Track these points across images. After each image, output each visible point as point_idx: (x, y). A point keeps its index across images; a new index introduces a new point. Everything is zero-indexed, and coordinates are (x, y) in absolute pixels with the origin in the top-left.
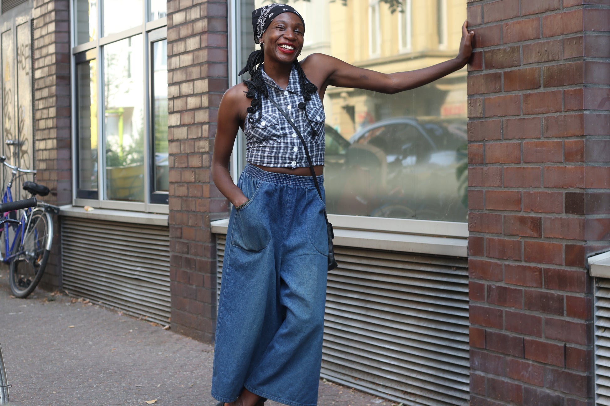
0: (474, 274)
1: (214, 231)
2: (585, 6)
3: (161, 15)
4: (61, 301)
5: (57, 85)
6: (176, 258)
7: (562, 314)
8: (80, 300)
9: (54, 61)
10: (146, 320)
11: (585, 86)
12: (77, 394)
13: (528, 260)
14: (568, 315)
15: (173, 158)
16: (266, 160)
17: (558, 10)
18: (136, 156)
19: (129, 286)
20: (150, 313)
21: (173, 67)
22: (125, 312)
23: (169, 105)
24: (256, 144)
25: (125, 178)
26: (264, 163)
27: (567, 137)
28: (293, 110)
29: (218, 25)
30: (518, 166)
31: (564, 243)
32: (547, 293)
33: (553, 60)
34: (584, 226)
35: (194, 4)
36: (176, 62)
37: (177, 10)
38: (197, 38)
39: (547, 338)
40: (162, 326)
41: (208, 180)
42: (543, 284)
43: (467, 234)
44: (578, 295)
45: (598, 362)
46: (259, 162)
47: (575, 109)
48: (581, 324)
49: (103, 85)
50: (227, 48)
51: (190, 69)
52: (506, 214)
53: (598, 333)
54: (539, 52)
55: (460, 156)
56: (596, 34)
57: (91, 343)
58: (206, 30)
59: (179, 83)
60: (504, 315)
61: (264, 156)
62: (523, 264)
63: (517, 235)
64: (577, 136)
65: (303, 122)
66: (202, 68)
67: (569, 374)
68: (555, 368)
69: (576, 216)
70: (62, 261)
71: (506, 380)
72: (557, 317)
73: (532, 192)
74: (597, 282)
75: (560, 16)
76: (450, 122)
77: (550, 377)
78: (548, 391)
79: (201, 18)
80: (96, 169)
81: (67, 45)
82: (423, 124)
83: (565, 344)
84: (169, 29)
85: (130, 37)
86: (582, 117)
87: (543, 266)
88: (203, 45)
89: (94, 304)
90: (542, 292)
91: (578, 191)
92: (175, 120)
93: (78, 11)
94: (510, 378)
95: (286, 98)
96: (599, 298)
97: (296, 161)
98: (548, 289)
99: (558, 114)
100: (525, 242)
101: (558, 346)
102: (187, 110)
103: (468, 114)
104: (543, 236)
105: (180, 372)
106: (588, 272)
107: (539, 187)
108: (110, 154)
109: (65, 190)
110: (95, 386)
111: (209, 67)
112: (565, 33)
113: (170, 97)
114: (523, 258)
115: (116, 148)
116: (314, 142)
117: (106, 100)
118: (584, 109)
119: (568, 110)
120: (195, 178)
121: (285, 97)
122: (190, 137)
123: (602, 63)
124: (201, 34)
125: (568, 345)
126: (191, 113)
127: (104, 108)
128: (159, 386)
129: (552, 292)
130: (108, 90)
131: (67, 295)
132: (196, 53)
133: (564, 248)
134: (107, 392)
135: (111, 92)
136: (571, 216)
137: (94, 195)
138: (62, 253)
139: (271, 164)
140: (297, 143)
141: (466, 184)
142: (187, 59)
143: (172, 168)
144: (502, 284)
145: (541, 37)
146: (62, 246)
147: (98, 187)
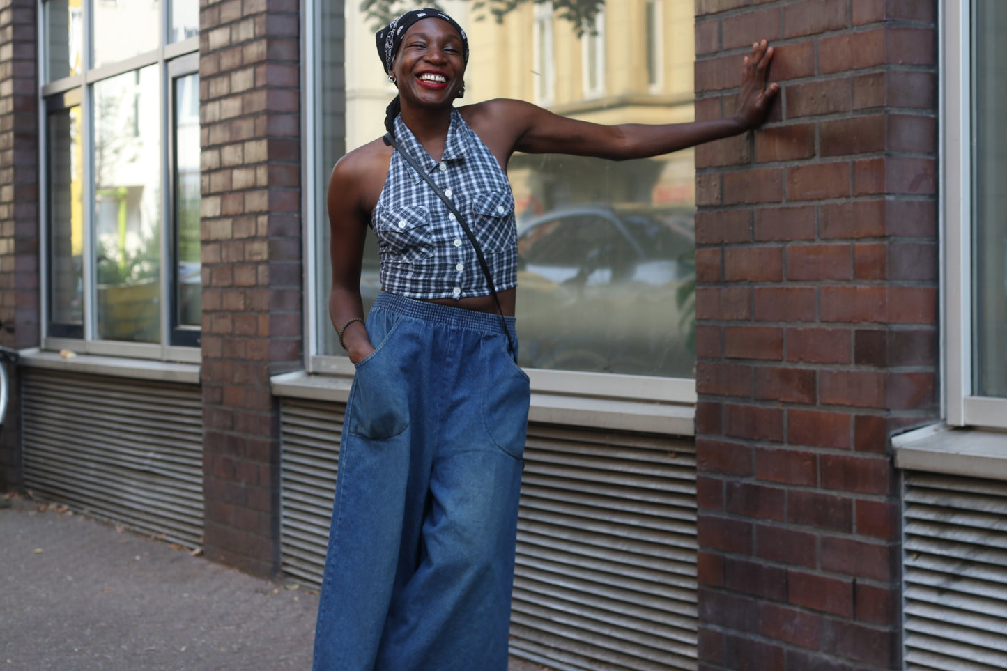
0: (705, 464)
1: (276, 392)
2: (887, 22)
3: (189, 34)
4: (21, 509)
5: (16, 148)
6: (211, 437)
7: (849, 531)
8: (53, 506)
9: (10, 108)
10: (162, 540)
11: (888, 155)
12: (47, 663)
13: (795, 440)
14: (860, 532)
15: (208, 271)
16: (408, 285)
17: (844, 30)
18: (147, 267)
19: (134, 483)
20: (170, 528)
21: (209, 119)
22: (127, 526)
23: (202, 182)
24: (391, 257)
25: (129, 304)
26: (404, 291)
27: (858, 239)
28: (455, 197)
29: (284, 50)
30: (778, 286)
31: (853, 413)
32: (825, 496)
33: (836, 112)
34: (887, 384)
35: (245, 13)
36: (214, 110)
37: (215, 25)
38: (250, 72)
39: (824, 569)
40: (187, 550)
41: (266, 308)
42: (819, 479)
43: (693, 397)
44: (875, 499)
45: (908, 609)
46: (395, 288)
47: (871, 192)
48: (881, 547)
49: (93, 149)
50: (299, 87)
51: (238, 123)
52: (757, 365)
53: (908, 561)
54: (812, 99)
55: (683, 269)
56: (904, 69)
57: (70, 578)
58: (264, 57)
59: (218, 147)
60: (754, 531)
61: (405, 279)
62: (786, 447)
63: (776, 400)
64: (875, 237)
65: (472, 218)
66: (258, 121)
67: (860, 629)
68: (838, 619)
69: (872, 369)
70: (24, 442)
71: (758, 639)
72: (840, 536)
73: (800, 329)
74: (907, 478)
75: (847, 39)
76: (667, 212)
77: (829, 634)
78: (826, 657)
79: (256, 39)
80: (80, 288)
81: (32, 82)
82: (622, 216)
83: (855, 580)
84: (202, 56)
85: (137, 70)
86: (882, 206)
87: (819, 451)
88: (260, 83)
89: (76, 513)
90: (816, 494)
91: (876, 327)
92: (211, 207)
93: (52, 25)
94: (764, 635)
95: (443, 175)
96: (911, 505)
97: (460, 286)
98: (826, 488)
99: (844, 200)
100: (789, 411)
101: (842, 583)
102: (232, 191)
103: (696, 200)
104: (818, 403)
105: (218, 626)
106: (892, 461)
107: (812, 321)
108: (104, 263)
109: (28, 323)
110: (76, 650)
111: (269, 120)
112: (855, 67)
113: (204, 169)
114: (785, 438)
115: (114, 255)
116: (493, 251)
117: (97, 173)
118: (885, 192)
119: (859, 195)
120: (245, 303)
121: (441, 173)
122: (237, 235)
123: (916, 117)
124: (256, 64)
125: (859, 582)
126: (239, 196)
127: (93, 187)
128: (183, 649)
129: (834, 493)
130: (102, 157)
131: (30, 498)
132: (247, 96)
133: (852, 420)
134: (97, 659)
135: (106, 161)
136: (864, 369)
137: (76, 332)
138: (24, 429)
139: (417, 292)
140: (463, 255)
141: (692, 316)
142: (232, 107)
143: (207, 287)
144: (751, 481)
145: (816, 73)
146: (23, 417)
147: (83, 318)
